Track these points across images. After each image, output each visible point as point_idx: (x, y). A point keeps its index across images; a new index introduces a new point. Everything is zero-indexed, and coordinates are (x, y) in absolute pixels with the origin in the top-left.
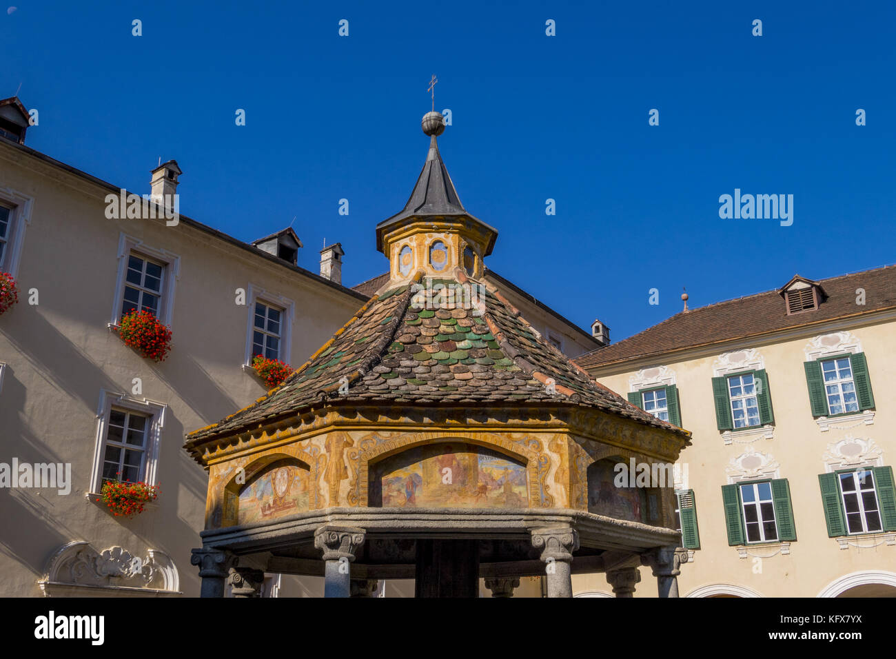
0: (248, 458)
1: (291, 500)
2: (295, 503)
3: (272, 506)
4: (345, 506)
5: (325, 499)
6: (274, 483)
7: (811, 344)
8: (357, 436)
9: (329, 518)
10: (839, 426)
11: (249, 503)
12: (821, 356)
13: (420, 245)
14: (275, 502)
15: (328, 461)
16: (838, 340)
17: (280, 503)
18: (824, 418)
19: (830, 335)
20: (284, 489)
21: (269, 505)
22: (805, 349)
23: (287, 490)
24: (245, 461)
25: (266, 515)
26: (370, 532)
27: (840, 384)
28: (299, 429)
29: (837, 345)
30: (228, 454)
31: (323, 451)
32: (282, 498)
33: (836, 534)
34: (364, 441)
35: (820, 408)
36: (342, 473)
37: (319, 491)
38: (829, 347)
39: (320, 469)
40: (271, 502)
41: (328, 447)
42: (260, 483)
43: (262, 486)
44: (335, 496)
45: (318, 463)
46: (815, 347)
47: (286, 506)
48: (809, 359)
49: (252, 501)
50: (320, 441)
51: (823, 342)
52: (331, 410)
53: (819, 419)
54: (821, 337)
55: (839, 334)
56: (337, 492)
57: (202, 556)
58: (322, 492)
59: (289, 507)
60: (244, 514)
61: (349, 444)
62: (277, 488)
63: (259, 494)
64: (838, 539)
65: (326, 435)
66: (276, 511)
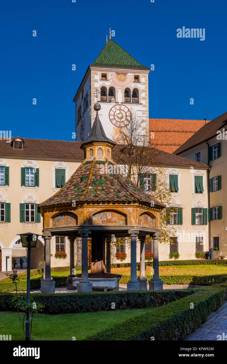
0: (102, 208)
1: (114, 221)
2: (115, 222)
3: (106, 221)
4: (137, 225)
5: (133, 223)
6: (106, 216)
7: (24, 162)
8: (138, 209)
9: (135, 228)
10: (27, 189)
11: (96, 219)
12: (26, 166)
13: (105, 150)
14: (107, 220)
15: (134, 214)
16: (32, 163)
17: (109, 221)
18: (24, 186)
19: (30, 160)
20: (110, 217)
21: (105, 221)
22: (22, 163)
23: (112, 218)
24: (100, 209)
25: (104, 223)
26: (140, 231)
27: (30, 176)
28: (125, 205)
29: (31, 164)
30: (94, 206)
31: (132, 211)
32: (110, 220)
33: (22, 221)
34: (139, 210)
35: (23, 183)
36: (137, 218)
37: (131, 221)
38: (29, 164)
39: (131, 216)
40: (105, 220)
41: (133, 211)
42: (100, 214)
43: (101, 216)
44: (136, 223)
45: (130, 214)
46: (25, 163)
47: (111, 222)
48: (23, 167)
49: (97, 219)
50: (130, 209)
51: (28, 162)
52: (138, 203)
53: (23, 186)
54: (27, 160)
55: (32, 161)
56: (136, 222)
57: (86, 232)
58: (132, 221)
59: (113, 222)
60: (95, 222)
61: (137, 211)
62: (108, 217)
63: (100, 217)
64: (22, 223)
65: (133, 208)
66: (107, 223)
